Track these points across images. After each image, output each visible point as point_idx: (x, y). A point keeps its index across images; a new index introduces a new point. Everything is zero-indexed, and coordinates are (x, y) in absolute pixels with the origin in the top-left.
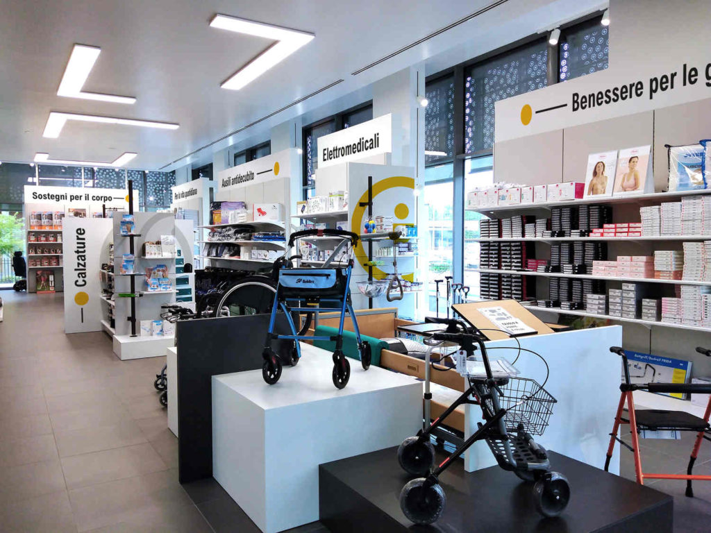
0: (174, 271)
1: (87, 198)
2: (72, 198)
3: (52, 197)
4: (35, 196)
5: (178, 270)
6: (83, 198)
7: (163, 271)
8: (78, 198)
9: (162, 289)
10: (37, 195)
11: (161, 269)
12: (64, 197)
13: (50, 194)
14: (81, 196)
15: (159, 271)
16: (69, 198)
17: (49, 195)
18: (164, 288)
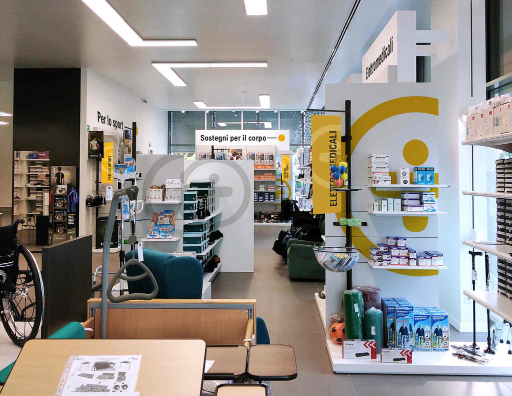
0: (182, 217)
1: (244, 138)
2: (233, 139)
3: (216, 138)
4: (203, 138)
5: (187, 216)
6: (241, 139)
7: (170, 217)
8: (236, 139)
9: (161, 237)
10: (204, 137)
11: (168, 215)
12: (225, 138)
13: (215, 136)
14: (239, 137)
15: (166, 216)
16: (229, 139)
17: (213, 137)
18: (163, 235)
